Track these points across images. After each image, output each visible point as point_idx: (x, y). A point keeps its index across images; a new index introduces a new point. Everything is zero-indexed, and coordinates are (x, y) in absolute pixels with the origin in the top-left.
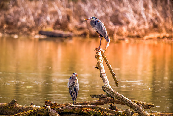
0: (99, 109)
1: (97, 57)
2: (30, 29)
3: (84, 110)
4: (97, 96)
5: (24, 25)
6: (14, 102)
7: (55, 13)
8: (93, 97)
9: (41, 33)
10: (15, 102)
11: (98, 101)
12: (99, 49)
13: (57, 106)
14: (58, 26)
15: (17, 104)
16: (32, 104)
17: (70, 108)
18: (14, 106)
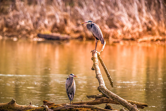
0: (95, 109)
1: (93, 59)
2: (29, 32)
3: (80, 110)
4: (93, 97)
5: (22, 28)
6: (13, 102)
7: (53, 17)
8: (89, 97)
9: (39, 36)
10: (15, 101)
11: (94, 101)
12: (95, 51)
13: (55, 106)
14: (56, 29)
15: (17, 104)
16: (30, 104)
17: (67, 108)
18: (14, 106)
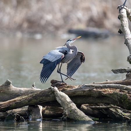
0: (125, 89)
1: (120, 17)
3: (104, 92)
10: (10, 83)
15: (13, 87)
16: (33, 86)
18: (8, 89)
